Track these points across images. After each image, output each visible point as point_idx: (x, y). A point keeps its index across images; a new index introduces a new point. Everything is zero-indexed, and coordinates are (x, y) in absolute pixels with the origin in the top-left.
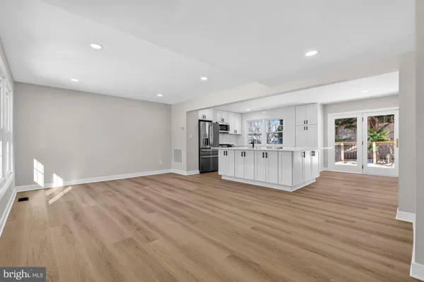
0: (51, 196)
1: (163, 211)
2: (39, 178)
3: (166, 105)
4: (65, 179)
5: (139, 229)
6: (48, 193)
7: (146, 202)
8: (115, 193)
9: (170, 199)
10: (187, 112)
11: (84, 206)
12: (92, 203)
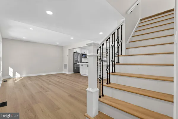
0: (16, 80)
1: (54, 85)
2: (11, 74)
3: (61, 46)
4: (21, 74)
5: (44, 89)
6: (14, 79)
7: (49, 82)
8: (39, 79)
9: (58, 82)
10: (69, 50)
11: (27, 83)
12: (30, 82)
